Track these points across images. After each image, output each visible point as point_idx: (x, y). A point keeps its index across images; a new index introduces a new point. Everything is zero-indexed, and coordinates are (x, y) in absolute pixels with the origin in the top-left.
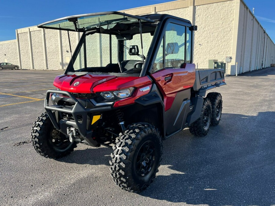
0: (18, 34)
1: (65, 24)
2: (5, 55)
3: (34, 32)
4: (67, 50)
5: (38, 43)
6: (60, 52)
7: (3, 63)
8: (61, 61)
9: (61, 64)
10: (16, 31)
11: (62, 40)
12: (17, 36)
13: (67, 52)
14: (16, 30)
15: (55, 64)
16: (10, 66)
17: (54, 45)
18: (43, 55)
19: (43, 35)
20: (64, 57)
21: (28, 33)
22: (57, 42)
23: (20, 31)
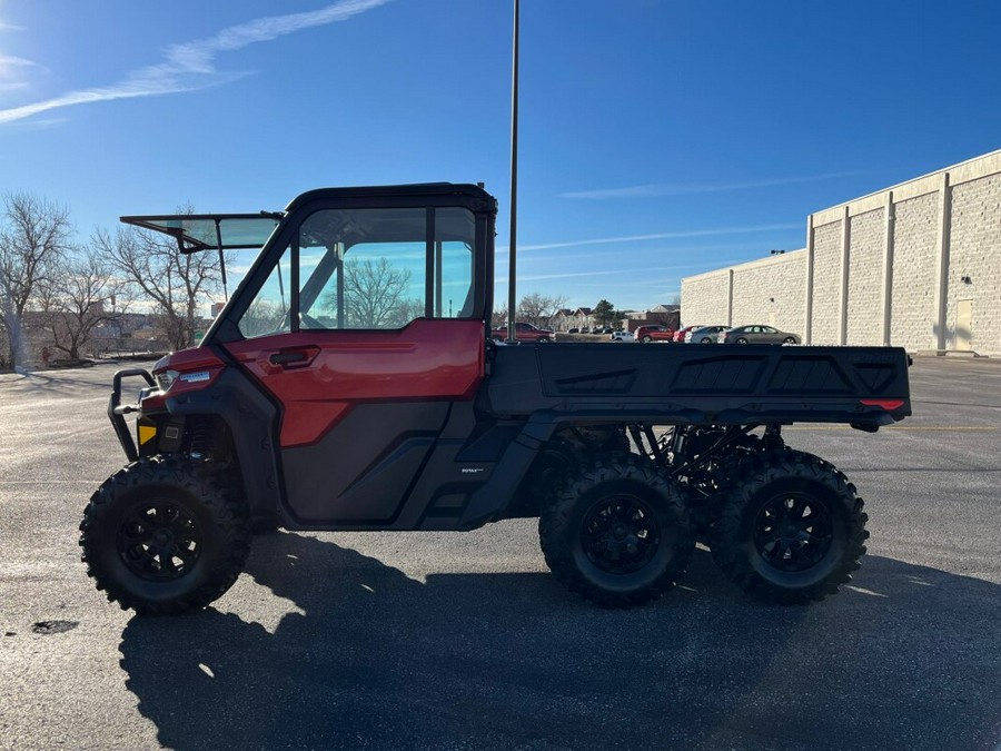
0: (813, 231)
1: (967, 169)
2: (772, 300)
3: (860, 217)
4: (965, 275)
5: (870, 254)
6: (938, 286)
7: (754, 327)
8: (936, 319)
9: (936, 330)
10: (809, 220)
11: (952, 238)
12: (808, 236)
13: (963, 284)
14: (809, 217)
15: (915, 329)
16: (772, 337)
17: (920, 258)
18: (879, 296)
19: (886, 224)
20: (950, 302)
21: (843, 222)
22: (930, 247)
23: (820, 218)
